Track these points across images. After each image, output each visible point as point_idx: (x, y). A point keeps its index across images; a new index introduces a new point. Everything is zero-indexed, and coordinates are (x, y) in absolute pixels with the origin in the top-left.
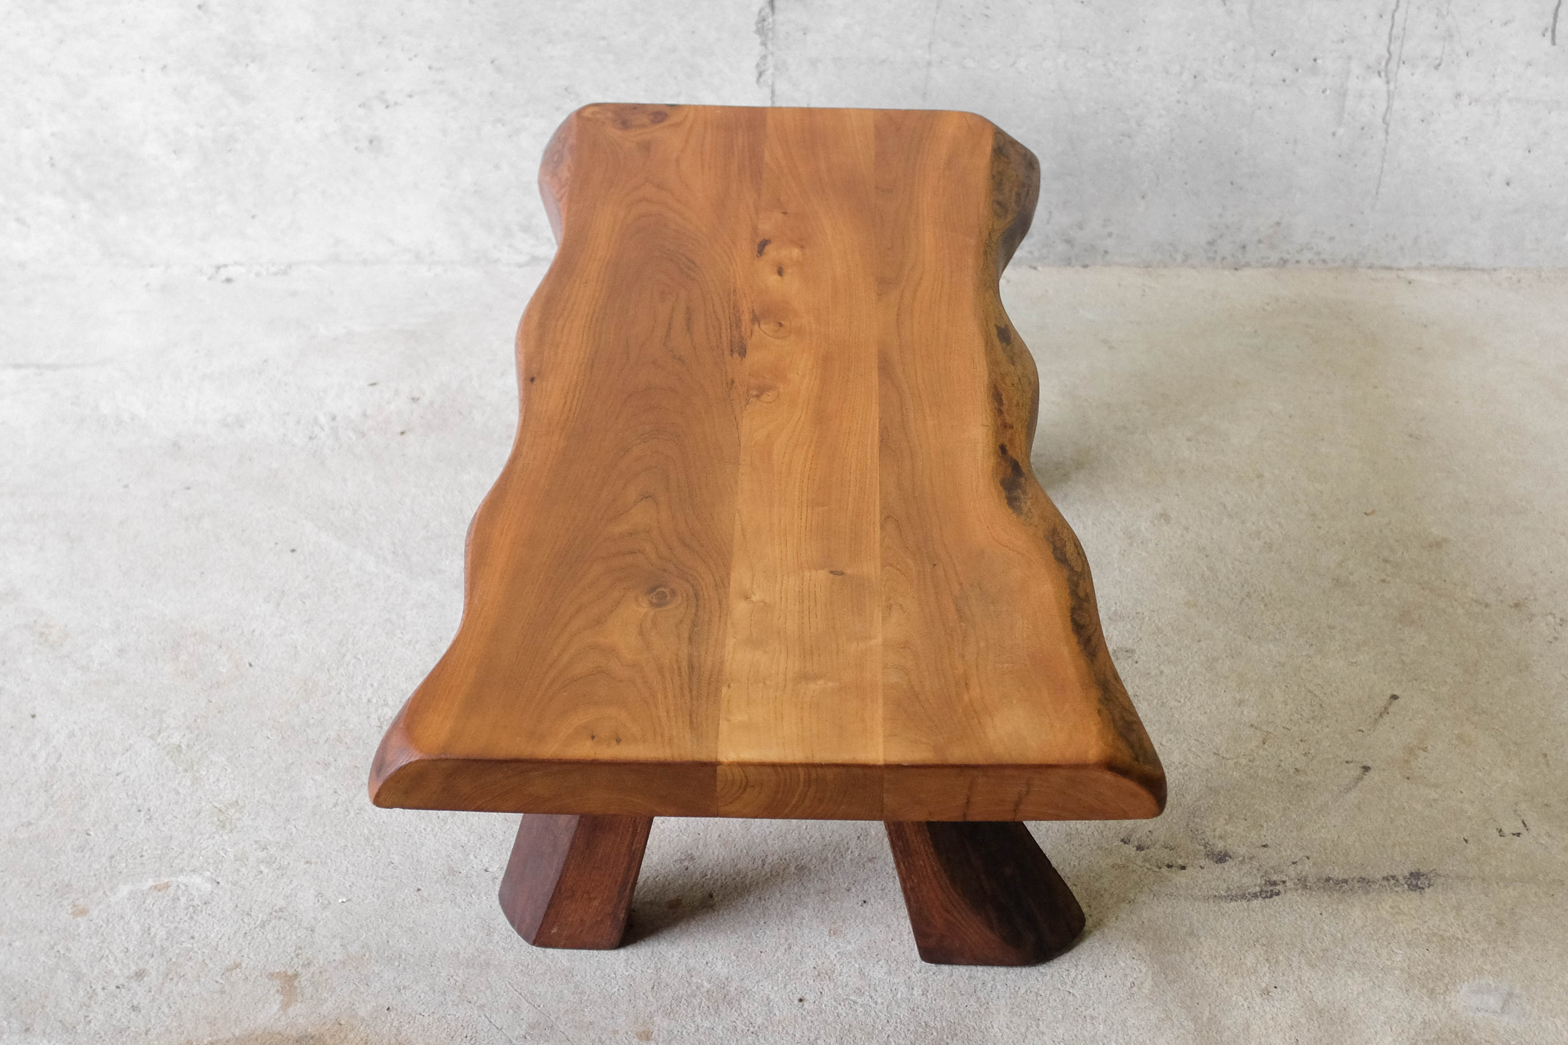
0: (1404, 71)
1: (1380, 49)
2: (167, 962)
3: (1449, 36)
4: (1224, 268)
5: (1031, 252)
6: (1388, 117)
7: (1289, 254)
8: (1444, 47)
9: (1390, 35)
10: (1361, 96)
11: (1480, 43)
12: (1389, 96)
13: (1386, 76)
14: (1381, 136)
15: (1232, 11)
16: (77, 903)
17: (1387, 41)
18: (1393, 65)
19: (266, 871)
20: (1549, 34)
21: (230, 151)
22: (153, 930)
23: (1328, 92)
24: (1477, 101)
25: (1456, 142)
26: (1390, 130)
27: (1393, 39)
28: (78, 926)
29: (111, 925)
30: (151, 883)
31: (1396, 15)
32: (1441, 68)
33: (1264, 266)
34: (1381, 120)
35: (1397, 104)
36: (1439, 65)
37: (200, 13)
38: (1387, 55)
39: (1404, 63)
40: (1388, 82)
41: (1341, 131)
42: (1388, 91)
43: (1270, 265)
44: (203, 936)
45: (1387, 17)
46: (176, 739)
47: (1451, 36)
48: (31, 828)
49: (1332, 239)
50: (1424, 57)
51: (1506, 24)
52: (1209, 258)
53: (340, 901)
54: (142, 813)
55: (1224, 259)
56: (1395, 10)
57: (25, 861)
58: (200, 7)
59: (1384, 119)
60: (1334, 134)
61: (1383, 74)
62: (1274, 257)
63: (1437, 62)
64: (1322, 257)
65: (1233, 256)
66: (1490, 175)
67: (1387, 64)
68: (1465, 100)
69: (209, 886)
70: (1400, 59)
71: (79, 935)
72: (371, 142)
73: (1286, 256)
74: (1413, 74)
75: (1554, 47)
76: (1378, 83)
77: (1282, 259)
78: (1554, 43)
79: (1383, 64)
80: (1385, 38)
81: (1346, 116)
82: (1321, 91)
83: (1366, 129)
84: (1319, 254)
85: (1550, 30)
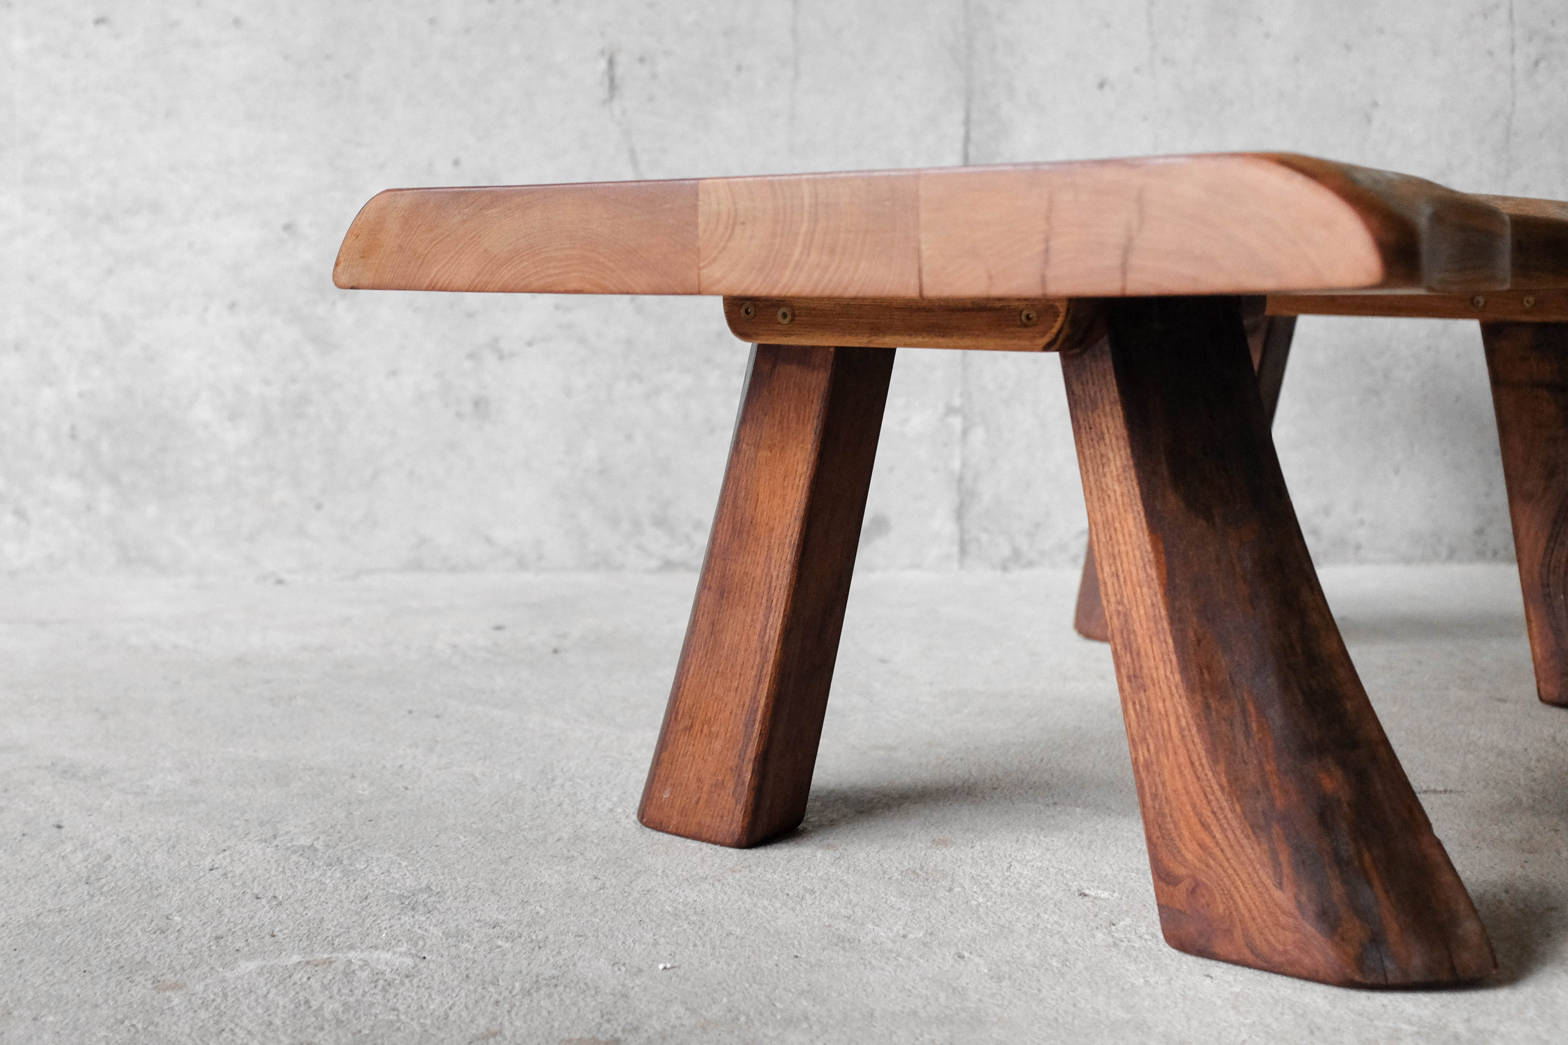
2: (354, 1034)
16: (162, 978)
19: (507, 945)
21: (299, 416)
22: (315, 1005)
28: (169, 1000)
29: (231, 999)
30: (296, 958)
37: (285, 236)
44: (414, 1007)
46: (305, 841)
48: (63, 914)
53: (661, 966)
54: (264, 901)
57: (58, 940)
58: (286, 228)
69: (409, 961)
71: (172, 1009)
72: (477, 405)
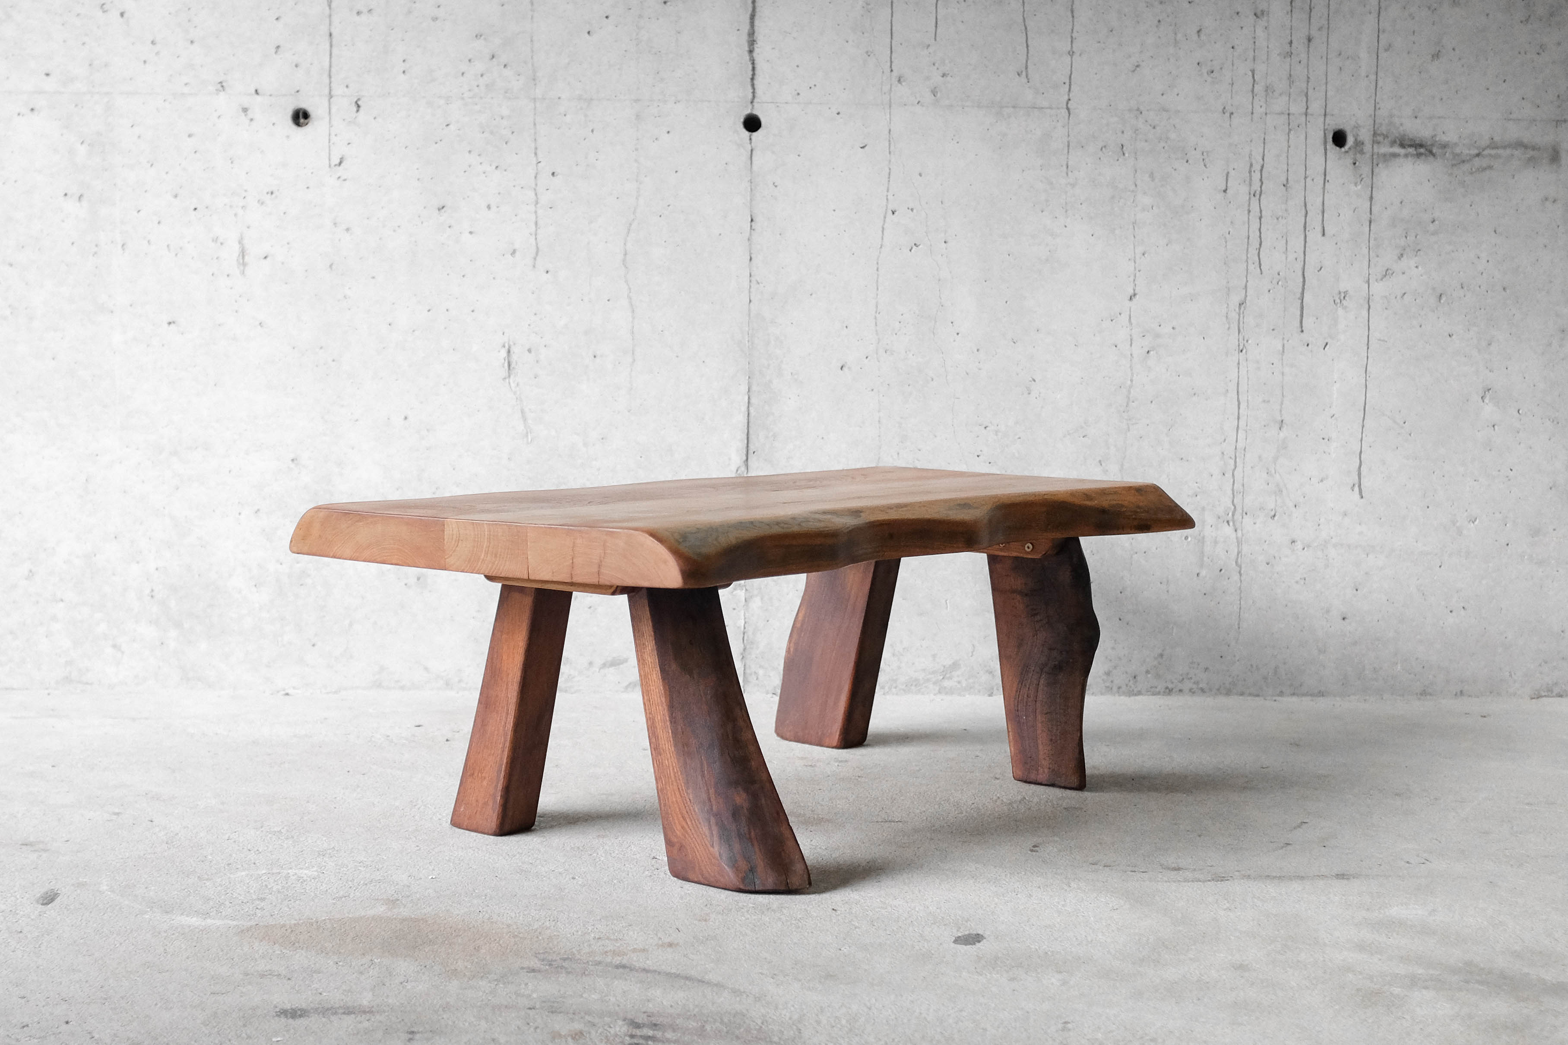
0: (1247, 520)
1: (1227, 501)
3: (1279, 491)
4: (1120, 696)
5: (959, 682)
6: (1239, 559)
7: (1172, 683)
8: (1276, 501)
9: (1233, 490)
10: (1216, 542)
11: (1304, 497)
12: (1238, 542)
13: (1234, 523)
14: (1236, 577)
15: (1107, 471)
17: (1232, 496)
18: (1238, 516)
20: (1356, 489)
21: (301, 585)
23: (1189, 539)
24: (1309, 546)
25: (1297, 582)
26: (1242, 572)
27: (1235, 493)
31: (1236, 472)
32: (1276, 518)
33: (1154, 694)
34: (1234, 563)
35: (1245, 549)
36: (1274, 516)
37: (292, 466)
38: (1233, 507)
39: (1246, 514)
40: (1236, 531)
41: (1203, 573)
42: (1237, 538)
43: (1159, 693)
45: (1229, 475)
47: (1281, 491)
49: (1206, 669)
50: (1261, 509)
51: (1322, 481)
52: (1107, 687)
55: (1119, 688)
56: (1234, 470)
58: (293, 460)
59: (1236, 562)
60: (1198, 575)
61: (1231, 524)
62: (1161, 687)
63: (1273, 513)
64: (1201, 686)
65: (1127, 685)
66: (1328, 611)
67: (1233, 515)
68: (1299, 545)
70: (1243, 511)
72: (418, 579)
73: (1170, 686)
74: (1255, 523)
75: (1362, 500)
76: (1228, 530)
77: (1167, 688)
78: (1362, 497)
79: (1230, 514)
80: (1230, 492)
81: (1205, 559)
82: (1184, 538)
83: (1223, 571)
84: (1197, 683)
85: (1357, 486)
